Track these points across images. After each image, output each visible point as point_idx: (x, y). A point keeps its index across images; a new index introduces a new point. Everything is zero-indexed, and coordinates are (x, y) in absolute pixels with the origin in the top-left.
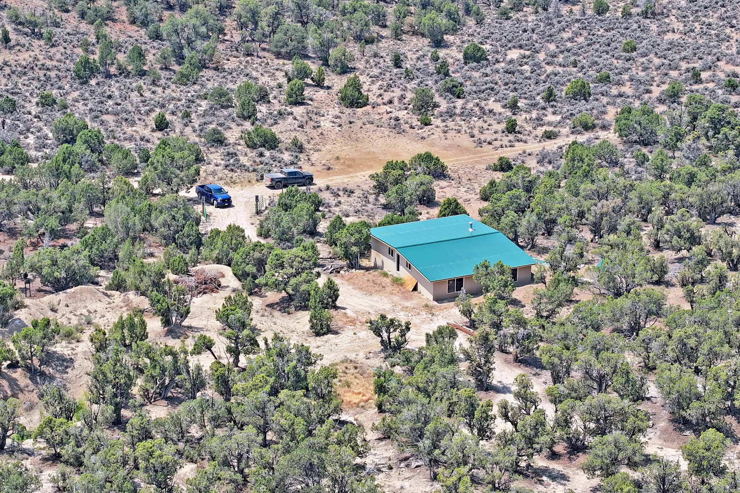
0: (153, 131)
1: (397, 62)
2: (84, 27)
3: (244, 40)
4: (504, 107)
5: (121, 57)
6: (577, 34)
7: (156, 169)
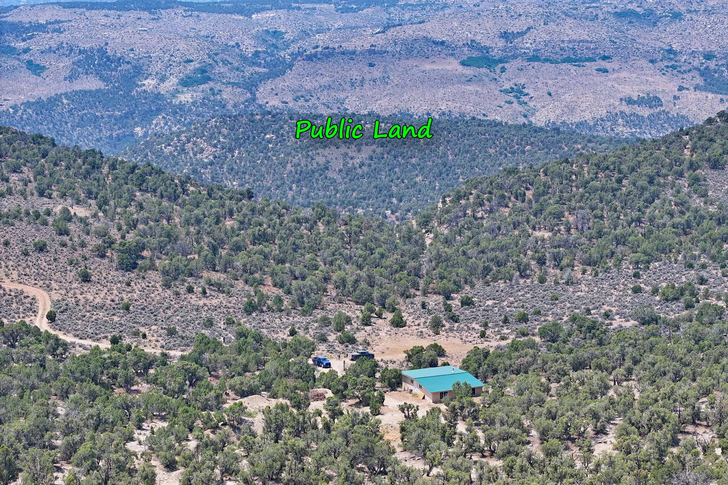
0: (288, 336)
1: (424, 306)
2: (247, 288)
3: (337, 295)
4: (481, 326)
5: (269, 302)
6: (526, 293)
7: (291, 347)
